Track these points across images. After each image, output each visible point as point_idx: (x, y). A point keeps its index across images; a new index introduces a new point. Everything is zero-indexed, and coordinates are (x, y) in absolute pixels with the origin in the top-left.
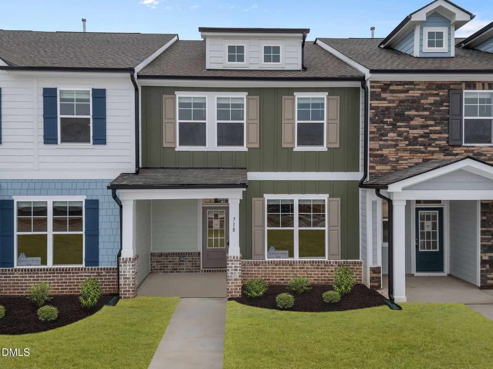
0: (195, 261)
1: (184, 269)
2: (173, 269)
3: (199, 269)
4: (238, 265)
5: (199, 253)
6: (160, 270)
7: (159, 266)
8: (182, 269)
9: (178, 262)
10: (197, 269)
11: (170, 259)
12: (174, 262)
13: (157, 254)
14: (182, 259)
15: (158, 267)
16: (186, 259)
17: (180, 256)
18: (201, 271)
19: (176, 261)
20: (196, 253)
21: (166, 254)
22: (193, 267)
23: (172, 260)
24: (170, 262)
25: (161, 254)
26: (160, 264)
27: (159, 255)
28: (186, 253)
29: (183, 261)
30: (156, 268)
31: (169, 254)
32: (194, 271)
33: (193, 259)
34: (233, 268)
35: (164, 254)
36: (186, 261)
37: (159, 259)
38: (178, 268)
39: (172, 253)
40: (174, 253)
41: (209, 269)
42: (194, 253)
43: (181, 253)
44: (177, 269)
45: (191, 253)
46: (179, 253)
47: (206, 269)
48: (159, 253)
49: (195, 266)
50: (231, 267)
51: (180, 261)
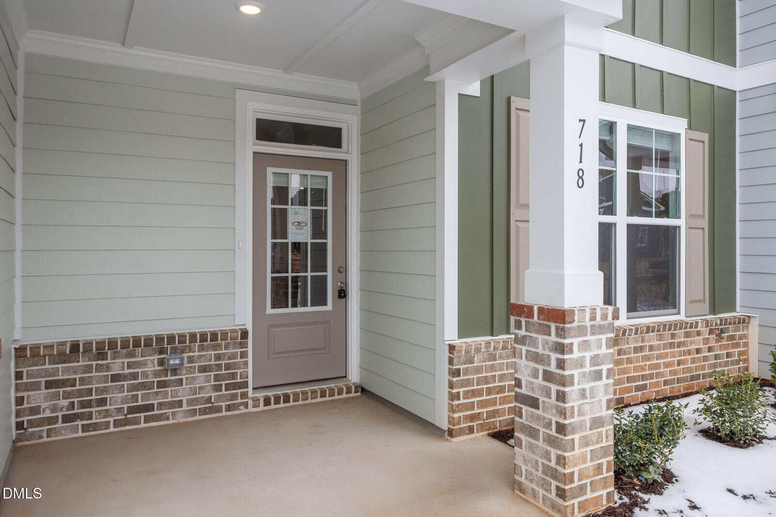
0: (228, 367)
1: (180, 404)
2: (132, 410)
3: (244, 395)
4: (604, 350)
5: (244, 334)
6: (66, 419)
7: (65, 403)
8: (172, 405)
9: (156, 374)
10: (234, 397)
11: (117, 365)
12: (135, 376)
13: (49, 347)
14: (172, 362)
15: (54, 409)
16: (191, 360)
17: (162, 351)
18: (250, 403)
19: (145, 375)
20: (233, 331)
21: (100, 344)
22: (218, 388)
23: (127, 371)
24: (115, 378)
25: (75, 347)
26: (67, 395)
27: (61, 354)
28: (193, 336)
29: (175, 371)
30: (48, 414)
31: (112, 344)
32: (223, 404)
33: (218, 357)
34: (588, 368)
35: (88, 345)
36: (191, 370)
37: (62, 372)
38: (155, 402)
39: (125, 343)
40: (137, 342)
41: (279, 392)
42: (224, 334)
43: (171, 338)
44: (150, 408)
45: (214, 336)
46: (160, 339)
47: (270, 393)
48: (63, 344)
49: (228, 387)
50: (580, 364)
51: (165, 372)
